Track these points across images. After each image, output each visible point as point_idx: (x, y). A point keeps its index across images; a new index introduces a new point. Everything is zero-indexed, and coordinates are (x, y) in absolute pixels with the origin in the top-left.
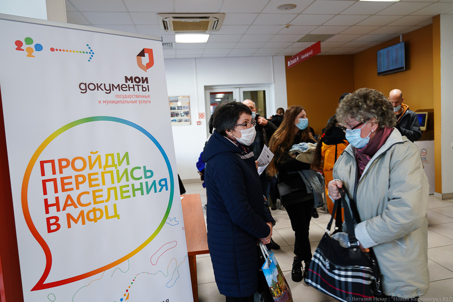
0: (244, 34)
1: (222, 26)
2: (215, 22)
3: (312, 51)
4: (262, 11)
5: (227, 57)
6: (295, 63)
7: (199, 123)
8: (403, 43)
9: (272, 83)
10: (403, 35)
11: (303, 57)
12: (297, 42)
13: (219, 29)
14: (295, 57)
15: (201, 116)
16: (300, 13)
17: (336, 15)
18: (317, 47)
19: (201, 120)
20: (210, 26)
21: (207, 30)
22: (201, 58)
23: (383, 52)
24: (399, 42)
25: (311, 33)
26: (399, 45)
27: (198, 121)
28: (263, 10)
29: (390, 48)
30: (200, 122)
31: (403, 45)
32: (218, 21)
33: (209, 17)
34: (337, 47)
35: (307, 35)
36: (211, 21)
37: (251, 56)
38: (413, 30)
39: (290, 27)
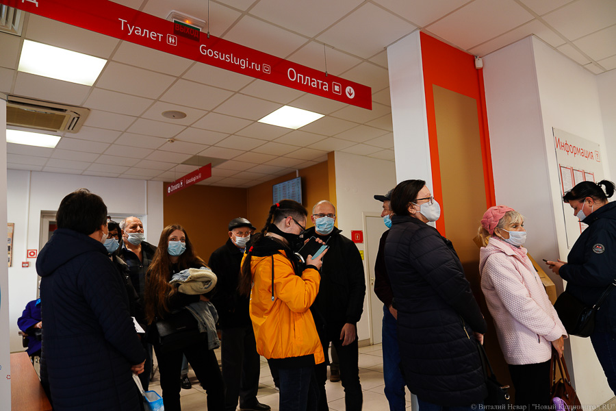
0: (113, 143)
1: (83, 127)
2: (74, 118)
3: (200, 174)
4: (142, 115)
5: (81, 175)
6: (178, 189)
7: (25, 265)
8: (300, 179)
9: (144, 215)
10: (300, 171)
11: (188, 182)
12: (182, 164)
13: (77, 131)
14: (178, 181)
15: (30, 254)
16: (190, 126)
17: (231, 135)
18: (206, 170)
19: (29, 260)
20: (66, 123)
21: (59, 128)
22: (41, 171)
23: (279, 187)
24: (296, 177)
25: (200, 154)
26: (296, 179)
27: (25, 261)
28: (144, 113)
29: (286, 183)
30: (28, 263)
31: (300, 180)
32: (78, 118)
33: (66, 110)
34: (229, 177)
35: (195, 157)
36: (69, 116)
37: (117, 177)
38: (309, 166)
39: (175, 142)
